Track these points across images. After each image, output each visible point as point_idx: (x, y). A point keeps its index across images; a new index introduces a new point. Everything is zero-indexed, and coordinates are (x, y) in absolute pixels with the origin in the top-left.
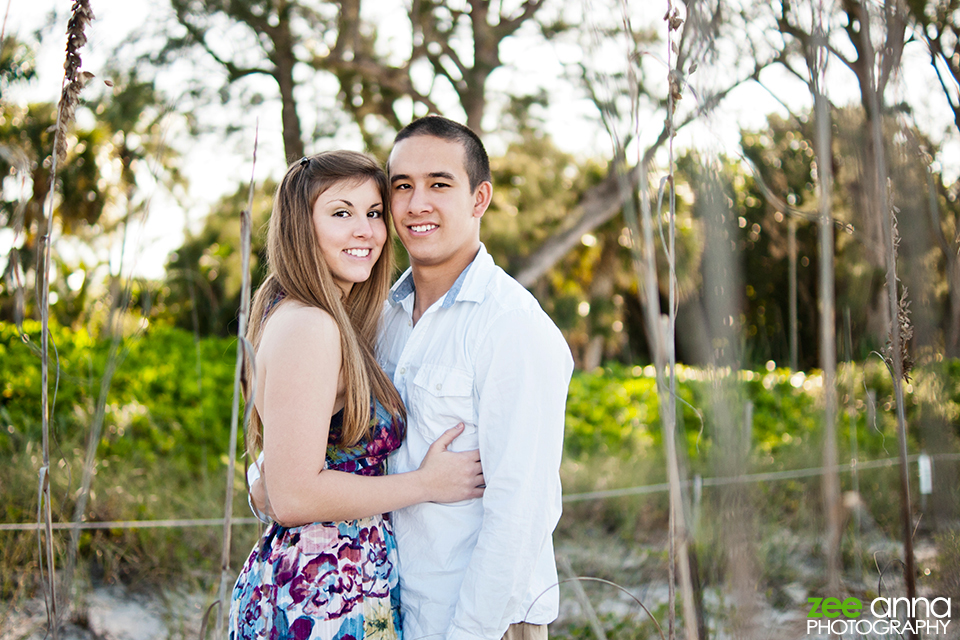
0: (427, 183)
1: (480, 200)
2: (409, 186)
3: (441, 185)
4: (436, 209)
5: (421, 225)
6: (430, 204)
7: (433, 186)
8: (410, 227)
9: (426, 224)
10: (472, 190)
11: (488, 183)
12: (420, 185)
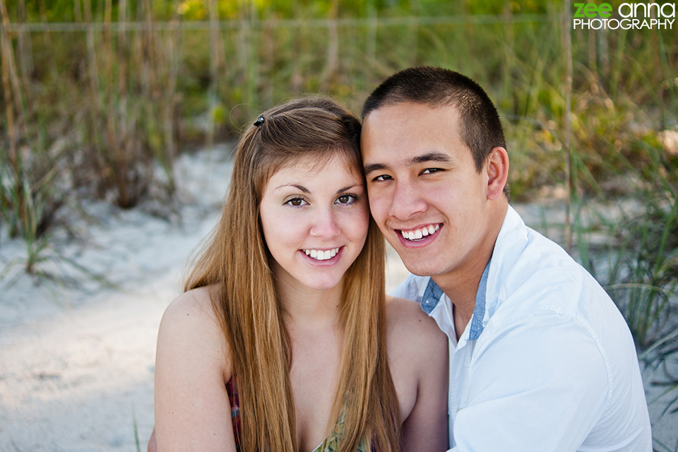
0: (412, 173)
1: (493, 174)
2: (387, 178)
3: (433, 171)
4: (430, 206)
5: (414, 229)
6: (421, 200)
7: (421, 173)
8: (399, 232)
9: (421, 228)
10: (479, 165)
11: (502, 149)
12: (403, 176)
